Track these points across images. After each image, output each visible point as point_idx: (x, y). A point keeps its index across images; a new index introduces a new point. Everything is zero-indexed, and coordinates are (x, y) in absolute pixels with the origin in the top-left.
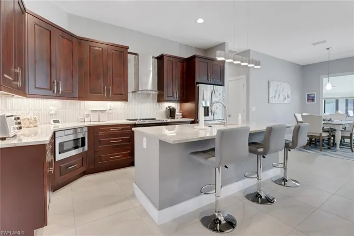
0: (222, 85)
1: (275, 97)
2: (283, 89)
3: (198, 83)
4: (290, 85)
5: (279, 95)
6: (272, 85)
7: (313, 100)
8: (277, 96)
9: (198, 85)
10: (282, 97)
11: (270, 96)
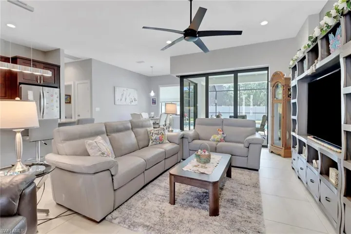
0: (57, 88)
1: (121, 100)
2: (130, 94)
3: (20, 83)
4: (137, 90)
5: (126, 99)
6: (117, 90)
7: (155, 103)
8: (124, 99)
9: (20, 86)
10: (128, 100)
11: (116, 99)
